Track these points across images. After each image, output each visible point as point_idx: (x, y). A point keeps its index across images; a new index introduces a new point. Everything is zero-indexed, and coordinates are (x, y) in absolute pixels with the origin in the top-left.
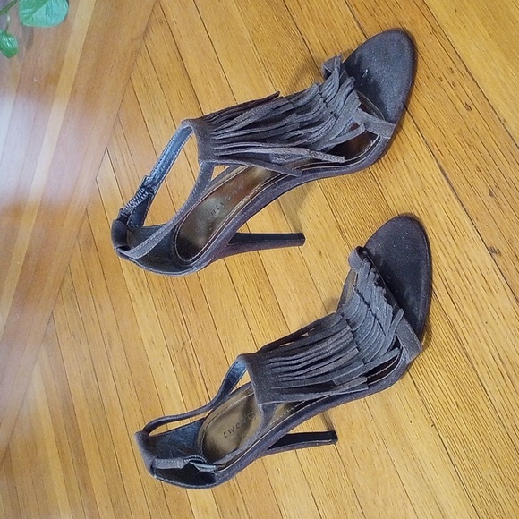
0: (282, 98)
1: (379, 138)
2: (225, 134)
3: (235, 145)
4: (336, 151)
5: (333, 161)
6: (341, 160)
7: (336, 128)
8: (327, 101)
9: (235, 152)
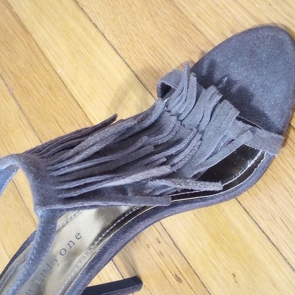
0: (122, 121)
1: (262, 156)
2: (66, 168)
3: (82, 182)
4: (209, 176)
5: (208, 189)
6: (217, 186)
7: (204, 148)
8: (181, 118)
9: (85, 190)
